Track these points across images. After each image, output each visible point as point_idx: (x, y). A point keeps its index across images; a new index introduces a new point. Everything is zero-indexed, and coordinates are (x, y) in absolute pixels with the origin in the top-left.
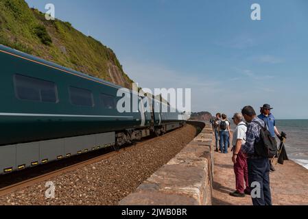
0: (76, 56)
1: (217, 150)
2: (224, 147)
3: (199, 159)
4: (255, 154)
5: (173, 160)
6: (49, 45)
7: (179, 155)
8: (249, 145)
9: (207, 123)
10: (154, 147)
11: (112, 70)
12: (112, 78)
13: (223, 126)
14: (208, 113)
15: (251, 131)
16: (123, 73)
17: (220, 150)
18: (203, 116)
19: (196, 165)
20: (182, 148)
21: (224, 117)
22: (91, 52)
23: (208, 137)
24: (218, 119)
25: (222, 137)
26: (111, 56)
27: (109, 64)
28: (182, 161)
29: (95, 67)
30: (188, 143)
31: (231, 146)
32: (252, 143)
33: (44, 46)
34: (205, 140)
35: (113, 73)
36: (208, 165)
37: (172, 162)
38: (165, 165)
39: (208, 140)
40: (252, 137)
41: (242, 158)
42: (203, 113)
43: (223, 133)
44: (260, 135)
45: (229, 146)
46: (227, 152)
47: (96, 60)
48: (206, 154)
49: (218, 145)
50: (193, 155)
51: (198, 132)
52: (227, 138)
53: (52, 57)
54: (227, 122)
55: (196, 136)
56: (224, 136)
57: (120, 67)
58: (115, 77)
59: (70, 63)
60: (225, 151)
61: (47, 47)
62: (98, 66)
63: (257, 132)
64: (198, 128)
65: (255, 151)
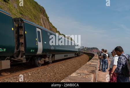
0: (23, 10)
1: (100, 70)
2: (104, 69)
3: (89, 74)
4: (122, 74)
5: (74, 73)
6: (7, 2)
7: (78, 71)
8: (119, 69)
9: (95, 54)
10: (64, 65)
11: (43, 19)
12: (43, 24)
13: (104, 57)
14: (97, 49)
15: (120, 60)
16: (49, 22)
17: (101, 70)
18: (94, 50)
19: (87, 77)
20: (80, 68)
21: (106, 52)
22: (31, 8)
23: (96, 62)
24: (102, 53)
25: (104, 63)
26: (42, 11)
27: (41, 16)
28: (79, 75)
29: (33, 17)
30: (84, 65)
31: (109, 69)
32: (121, 68)
33: (4, 3)
34: (94, 64)
35: (43, 22)
36: (94, 78)
37: (74, 75)
38: (69, 76)
39: (95, 64)
40: (120, 64)
41: (114, 76)
42: (94, 48)
43: (104, 61)
44: (126, 63)
45: (107, 68)
46: (106, 72)
47: (34, 13)
48: (93, 72)
49: (101, 67)
50: (86, 72)
51: (90, 59)
52: (106, 64)
53: (9, 9)
54: (107, 55)
55: (89, 61)
56: (105, 62)
57: (48, 18)
58: (44, 24)
59: (19, 14)
60: (104, 71)
61: (7, 3)
62: (35, 17)
63: (123, 62)
64: (90, 57)
65: (122, 72)
